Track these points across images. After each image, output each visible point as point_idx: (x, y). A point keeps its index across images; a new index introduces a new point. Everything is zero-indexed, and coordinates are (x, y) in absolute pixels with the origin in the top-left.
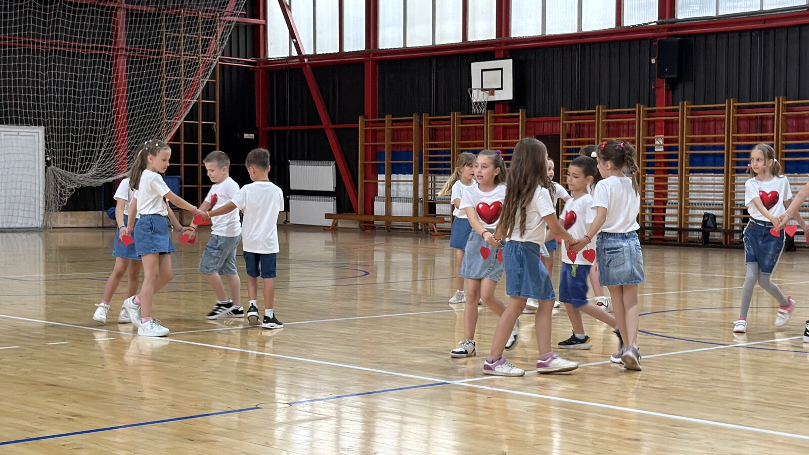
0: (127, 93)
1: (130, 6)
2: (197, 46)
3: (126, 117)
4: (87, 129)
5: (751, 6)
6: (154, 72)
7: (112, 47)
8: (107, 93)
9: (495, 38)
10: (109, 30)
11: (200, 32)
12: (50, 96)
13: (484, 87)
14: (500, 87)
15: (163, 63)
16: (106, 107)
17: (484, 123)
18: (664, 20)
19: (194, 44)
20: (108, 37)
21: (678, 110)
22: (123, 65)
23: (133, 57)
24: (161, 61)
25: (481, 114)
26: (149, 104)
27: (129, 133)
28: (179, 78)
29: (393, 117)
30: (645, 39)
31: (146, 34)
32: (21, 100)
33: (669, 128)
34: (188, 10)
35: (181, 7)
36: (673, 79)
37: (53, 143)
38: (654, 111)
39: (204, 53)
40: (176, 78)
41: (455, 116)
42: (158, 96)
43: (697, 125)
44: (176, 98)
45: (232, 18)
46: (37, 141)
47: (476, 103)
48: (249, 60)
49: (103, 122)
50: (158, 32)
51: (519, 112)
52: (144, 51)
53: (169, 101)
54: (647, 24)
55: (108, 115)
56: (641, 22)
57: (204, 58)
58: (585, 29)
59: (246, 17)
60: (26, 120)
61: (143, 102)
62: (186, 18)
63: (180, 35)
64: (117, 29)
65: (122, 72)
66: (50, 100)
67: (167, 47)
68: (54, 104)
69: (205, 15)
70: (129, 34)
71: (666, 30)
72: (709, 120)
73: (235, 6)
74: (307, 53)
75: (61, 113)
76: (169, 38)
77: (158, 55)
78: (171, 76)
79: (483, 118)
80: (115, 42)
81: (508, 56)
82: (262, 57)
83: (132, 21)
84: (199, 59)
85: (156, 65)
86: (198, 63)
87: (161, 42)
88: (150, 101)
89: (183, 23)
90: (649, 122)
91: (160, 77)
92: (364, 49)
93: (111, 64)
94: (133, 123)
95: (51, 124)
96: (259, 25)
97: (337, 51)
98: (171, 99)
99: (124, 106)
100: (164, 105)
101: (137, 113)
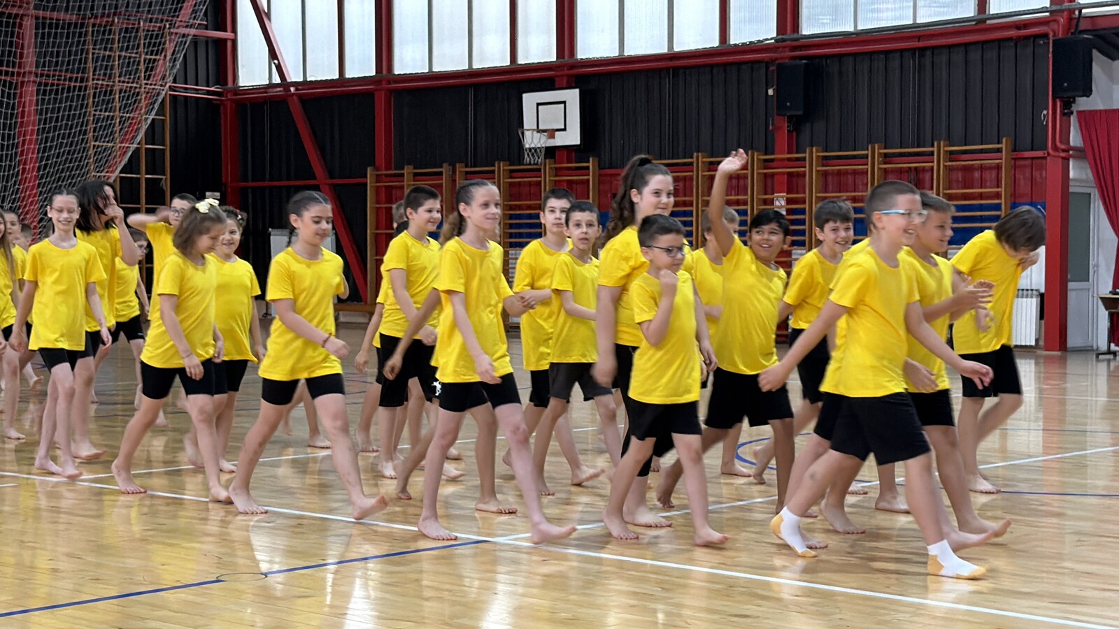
0: (38, 135)
1: (41, 13)
2: (137, 69)
3: (36, 169)
5: (900, 18)
6: (76, 106)
7: (16, 70)
8: (9, 135)
9: (554, 59)
10: (11, 46)
11: (141, 49)
13: (541, 128)
14: (563, 127)
15: (89, 94)
16: (7, 155)
17: (540, 177)
18: (784, 37)
19: (133, 66)
20: (9, 56)
21: (804, 159)
22: (32, 96)
23: (46, 85)
24: (85, 90)
25: (537, 164)
26: (69, 151)
27: (41, 192)
28: (112, 114)
29: (415, 168)
30: (758, 62)
31: (64, 52)
33: (793, 183)
34: (124, 19)
35: (115, 14)
36: (796, 116)
38: (772, 160)
39: (148, 79)
40: (107, 114)
41: (502, 167)
42: (83, 140)
43: (830, 178)
44: (108, 142)
45: (186, 31)
47: (530, 149)
48: (212, 89)
50: (82, 50)
51: (588, 162)
52: (61, 76)
53: (98, 146)
54: (762, 41)
55: (10, 166)
56: (754, 39)
57: (148, 86)
58: (677, 48)
59: (207, 29)
61: (60, 148)
62: (121, 30)
63: (113, 54)
64: (22, 44)
65: (30, 106)
67: (95, 71)
69: (149, 26)
70: (40, 52)
71: (787, 49)
72: (846, 173)
73: (191, 14)
74: (294, 80)
76: (98, 58)
77: (82, 81)
78: (101, 111)
79: (539, 170)
80: (20, 63)
81: (573, 85)
82: (230, 85)
83: (43, 34)
84: (140, 88)
85: (78, 96)
86: (138, 93)
87: (85, 63)
88: (71, 146)
89: (117, 38)
90: (765, 175)
91: (85, 112)
92: (374, 74)
93: (15, 94)
94: (47, 177)
96: (225, 40)
97: (336, 76)
98: (101, 144)
99: (33, 153)
100: (91, 152)
101: (51, 164)
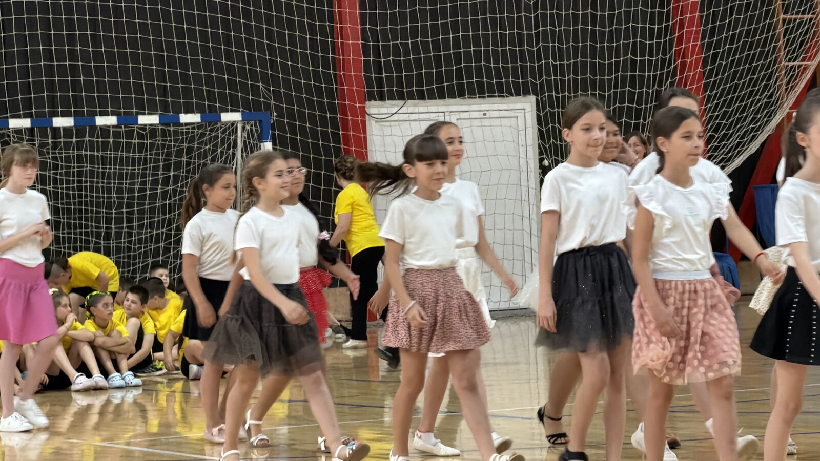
0: (702, 11)
3: (701, 64)
4: (623, 93)
8: (661, 13)
12: (545, 32)
16: (658, 44)
26: (748, 31)
27: (709, 96)
32: (487, 45)
37: (554, 128)
42: (767, 12)
44: (804, 13)
46: (521, 126)
49: (655, 76)
53: (790, 21)
55: (663, 60)
60: (500, 84)
61: (735, 28)
66: (546, 40)
68: (553, 47)
75: (569, 65)
88: (750, 24)
94: (716, 75)
95: (550, 91)
98: (794, 17)
99: (696, 39)
100: (780, 30)
101: (724, 52)
